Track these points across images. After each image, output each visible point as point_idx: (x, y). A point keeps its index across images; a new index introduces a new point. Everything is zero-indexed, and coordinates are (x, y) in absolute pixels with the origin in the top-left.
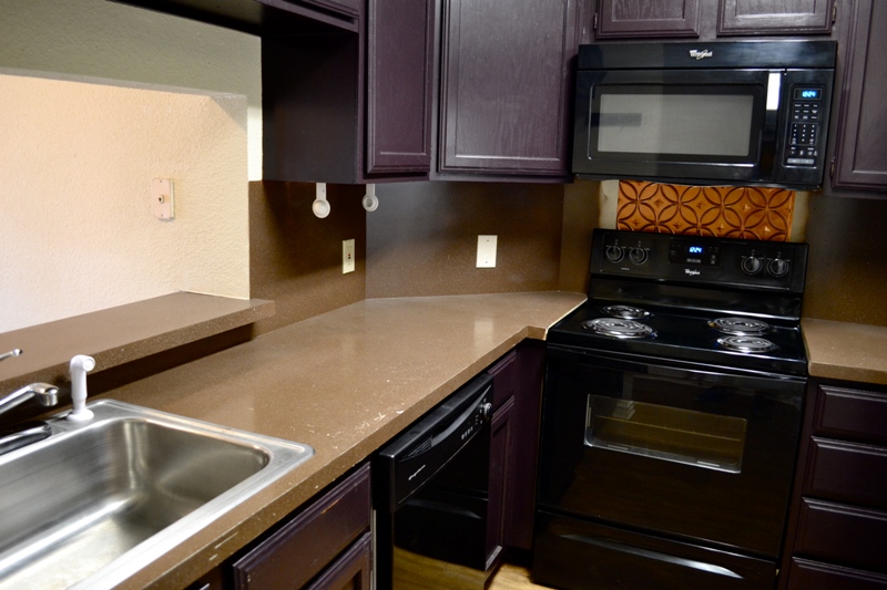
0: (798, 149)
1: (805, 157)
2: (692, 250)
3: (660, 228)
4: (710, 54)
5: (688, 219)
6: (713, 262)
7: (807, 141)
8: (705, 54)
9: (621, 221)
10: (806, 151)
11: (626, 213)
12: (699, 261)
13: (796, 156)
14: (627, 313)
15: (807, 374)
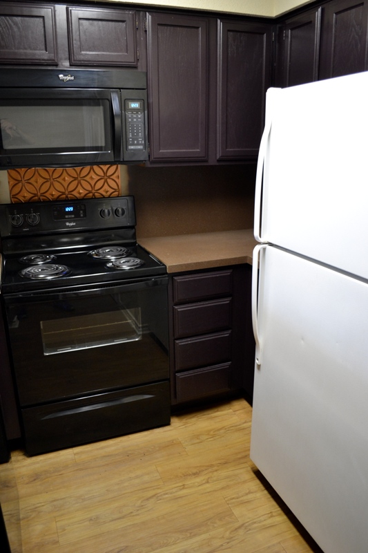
0: (133, 141)
1: (138, 144)
2: (67, 209)
3: (41, 198)
4: (72, 78)
5: (58, 189)
6: (82, 215)
7: (138, 135)
8: (69, 78)
9: (14, 196)
10: (138, 141)
11: (16, 190)
12: (73, 216)
13: (133, 144)
14: (38, 260)
15: (167, 273)
